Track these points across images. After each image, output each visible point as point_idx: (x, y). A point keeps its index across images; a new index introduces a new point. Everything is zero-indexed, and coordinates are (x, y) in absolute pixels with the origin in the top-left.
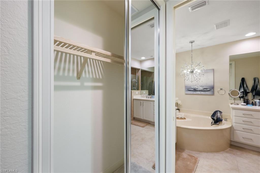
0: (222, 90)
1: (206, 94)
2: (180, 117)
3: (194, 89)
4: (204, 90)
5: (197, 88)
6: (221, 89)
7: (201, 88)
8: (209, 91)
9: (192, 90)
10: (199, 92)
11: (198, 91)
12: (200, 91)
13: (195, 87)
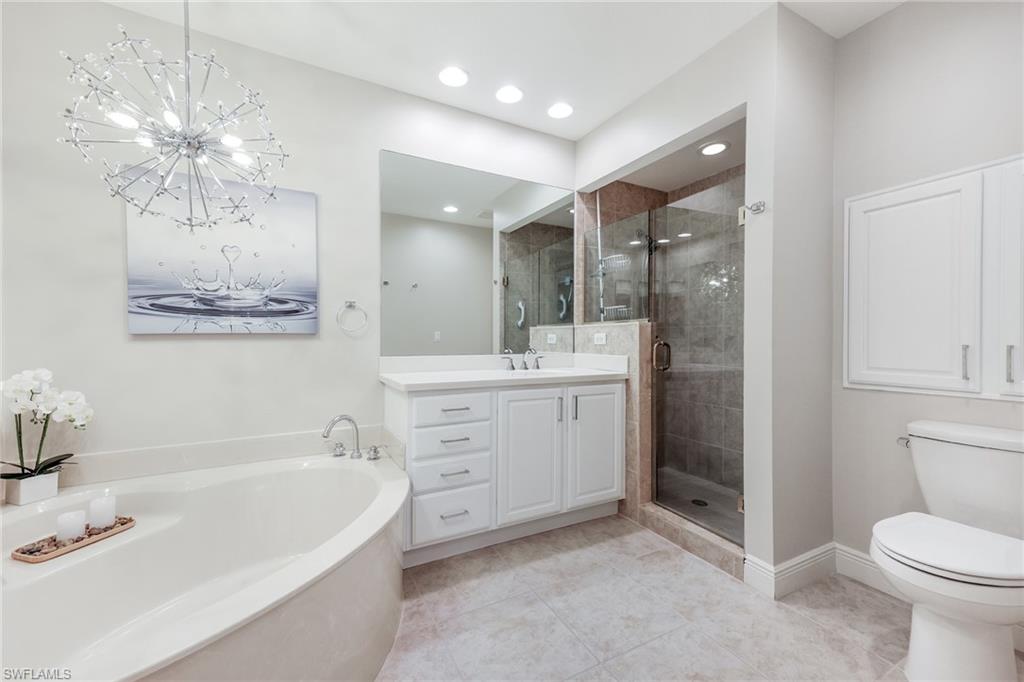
0: (352, 313)
1: (279, 330)
2: (80, 531)
3: (201, 300)
4: (269, 308)
5: (223, 292)
6: (351, 306)
7: (252, 298)
8: (297, 311)
9: (191, 305)
10: (237, 323)
11: (227, 313)
12: (240, 313)
13: (210, 287)
